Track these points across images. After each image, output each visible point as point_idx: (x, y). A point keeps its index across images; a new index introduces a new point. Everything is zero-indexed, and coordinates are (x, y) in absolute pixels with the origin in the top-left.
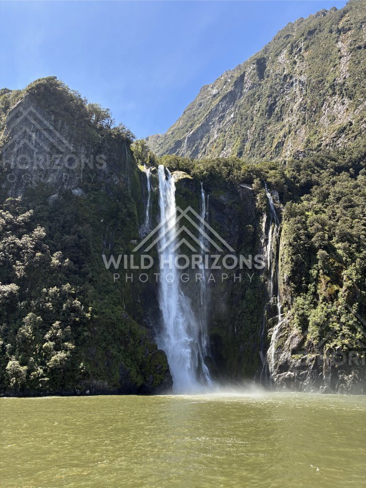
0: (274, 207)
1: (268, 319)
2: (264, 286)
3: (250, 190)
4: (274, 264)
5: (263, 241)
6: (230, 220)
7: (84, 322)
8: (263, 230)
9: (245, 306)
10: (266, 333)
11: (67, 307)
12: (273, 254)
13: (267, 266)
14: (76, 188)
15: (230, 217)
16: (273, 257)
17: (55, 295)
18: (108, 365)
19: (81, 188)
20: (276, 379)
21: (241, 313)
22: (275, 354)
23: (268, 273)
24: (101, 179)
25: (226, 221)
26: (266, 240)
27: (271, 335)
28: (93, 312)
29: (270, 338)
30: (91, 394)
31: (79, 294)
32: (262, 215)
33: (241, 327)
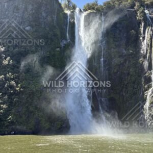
0: (150, 17)
1: (145, 85)
2: (142, 65)
3: (134, 11)
4: (149, 51)
5: (141, 38)
6: (120, 31)
7: (16, 93)
8: (142, 32)
9: (129, 79)
10: (143, 94)
11: (7, 86)
12: (148, 44)
13: (144, 52)
14: (27, 26)
15: (121, 29)
16: (148, 47)
17: (2, 79)
18: (28, 117)
19: (30, 26)
20: (149, 124)
21: (127, 83)
22: (149, 107)
23: (145, 57)
24: (42, 20)
25: (118, 32)
26: (144, 38)
27: (147, 96)
28: (21, 87)
29: (146, 97)
30: (15, 134)
31: (16, 78)
32: (141, 23)
33: (127, 92)
